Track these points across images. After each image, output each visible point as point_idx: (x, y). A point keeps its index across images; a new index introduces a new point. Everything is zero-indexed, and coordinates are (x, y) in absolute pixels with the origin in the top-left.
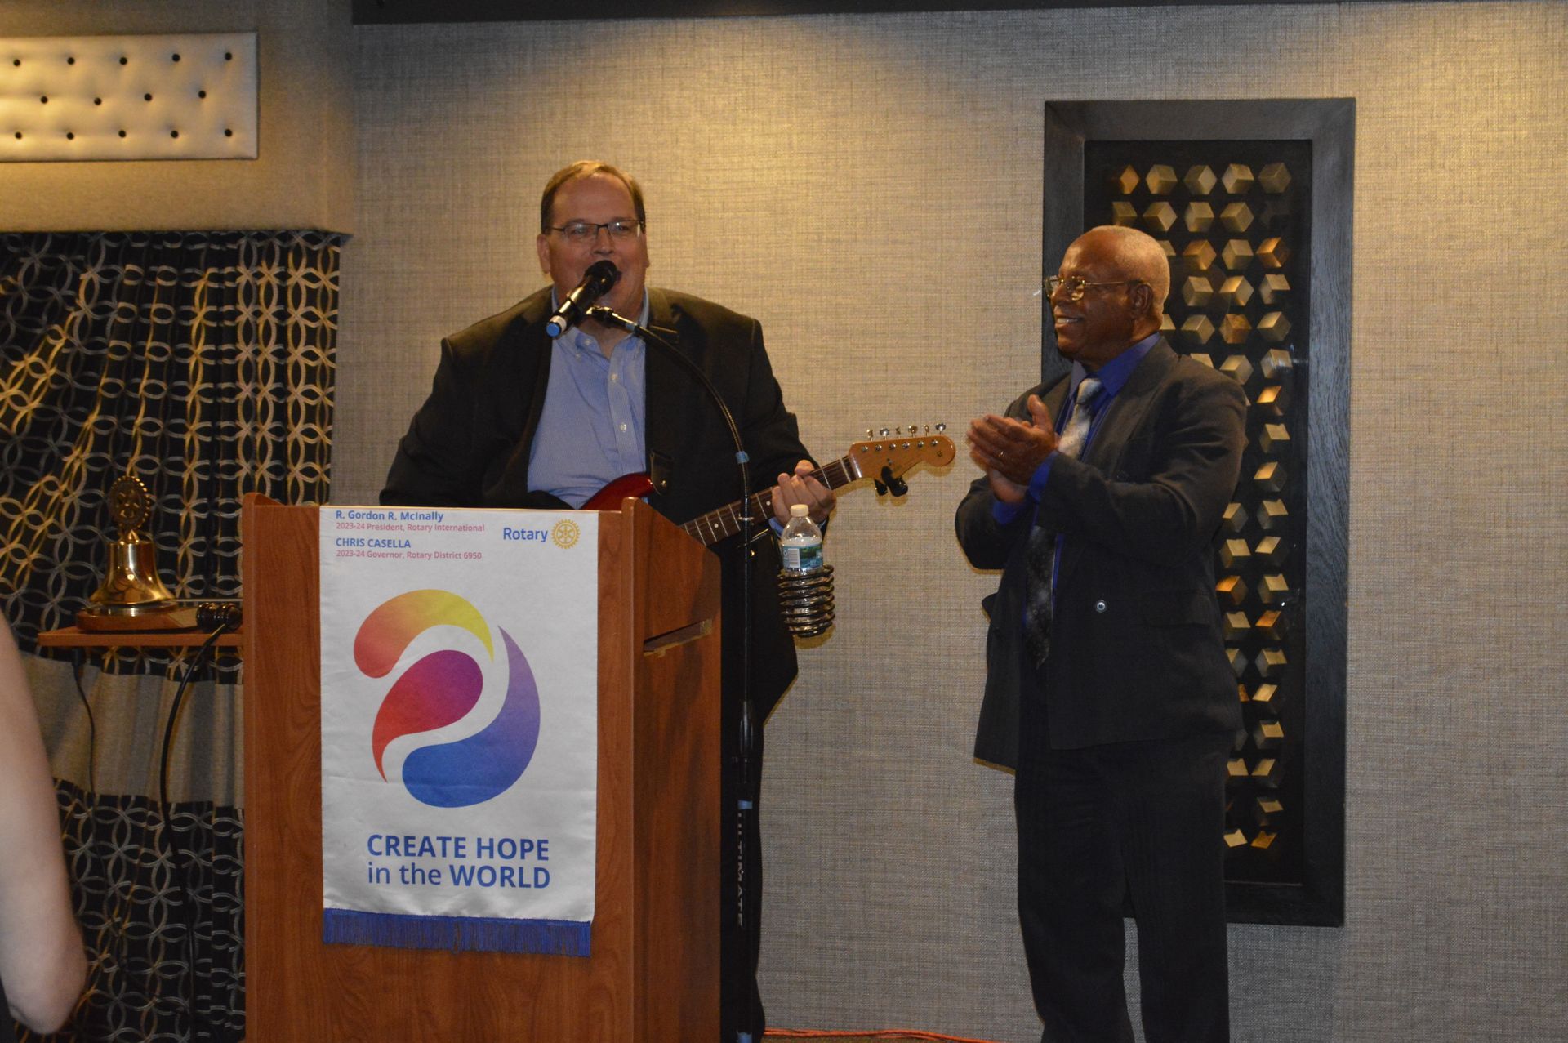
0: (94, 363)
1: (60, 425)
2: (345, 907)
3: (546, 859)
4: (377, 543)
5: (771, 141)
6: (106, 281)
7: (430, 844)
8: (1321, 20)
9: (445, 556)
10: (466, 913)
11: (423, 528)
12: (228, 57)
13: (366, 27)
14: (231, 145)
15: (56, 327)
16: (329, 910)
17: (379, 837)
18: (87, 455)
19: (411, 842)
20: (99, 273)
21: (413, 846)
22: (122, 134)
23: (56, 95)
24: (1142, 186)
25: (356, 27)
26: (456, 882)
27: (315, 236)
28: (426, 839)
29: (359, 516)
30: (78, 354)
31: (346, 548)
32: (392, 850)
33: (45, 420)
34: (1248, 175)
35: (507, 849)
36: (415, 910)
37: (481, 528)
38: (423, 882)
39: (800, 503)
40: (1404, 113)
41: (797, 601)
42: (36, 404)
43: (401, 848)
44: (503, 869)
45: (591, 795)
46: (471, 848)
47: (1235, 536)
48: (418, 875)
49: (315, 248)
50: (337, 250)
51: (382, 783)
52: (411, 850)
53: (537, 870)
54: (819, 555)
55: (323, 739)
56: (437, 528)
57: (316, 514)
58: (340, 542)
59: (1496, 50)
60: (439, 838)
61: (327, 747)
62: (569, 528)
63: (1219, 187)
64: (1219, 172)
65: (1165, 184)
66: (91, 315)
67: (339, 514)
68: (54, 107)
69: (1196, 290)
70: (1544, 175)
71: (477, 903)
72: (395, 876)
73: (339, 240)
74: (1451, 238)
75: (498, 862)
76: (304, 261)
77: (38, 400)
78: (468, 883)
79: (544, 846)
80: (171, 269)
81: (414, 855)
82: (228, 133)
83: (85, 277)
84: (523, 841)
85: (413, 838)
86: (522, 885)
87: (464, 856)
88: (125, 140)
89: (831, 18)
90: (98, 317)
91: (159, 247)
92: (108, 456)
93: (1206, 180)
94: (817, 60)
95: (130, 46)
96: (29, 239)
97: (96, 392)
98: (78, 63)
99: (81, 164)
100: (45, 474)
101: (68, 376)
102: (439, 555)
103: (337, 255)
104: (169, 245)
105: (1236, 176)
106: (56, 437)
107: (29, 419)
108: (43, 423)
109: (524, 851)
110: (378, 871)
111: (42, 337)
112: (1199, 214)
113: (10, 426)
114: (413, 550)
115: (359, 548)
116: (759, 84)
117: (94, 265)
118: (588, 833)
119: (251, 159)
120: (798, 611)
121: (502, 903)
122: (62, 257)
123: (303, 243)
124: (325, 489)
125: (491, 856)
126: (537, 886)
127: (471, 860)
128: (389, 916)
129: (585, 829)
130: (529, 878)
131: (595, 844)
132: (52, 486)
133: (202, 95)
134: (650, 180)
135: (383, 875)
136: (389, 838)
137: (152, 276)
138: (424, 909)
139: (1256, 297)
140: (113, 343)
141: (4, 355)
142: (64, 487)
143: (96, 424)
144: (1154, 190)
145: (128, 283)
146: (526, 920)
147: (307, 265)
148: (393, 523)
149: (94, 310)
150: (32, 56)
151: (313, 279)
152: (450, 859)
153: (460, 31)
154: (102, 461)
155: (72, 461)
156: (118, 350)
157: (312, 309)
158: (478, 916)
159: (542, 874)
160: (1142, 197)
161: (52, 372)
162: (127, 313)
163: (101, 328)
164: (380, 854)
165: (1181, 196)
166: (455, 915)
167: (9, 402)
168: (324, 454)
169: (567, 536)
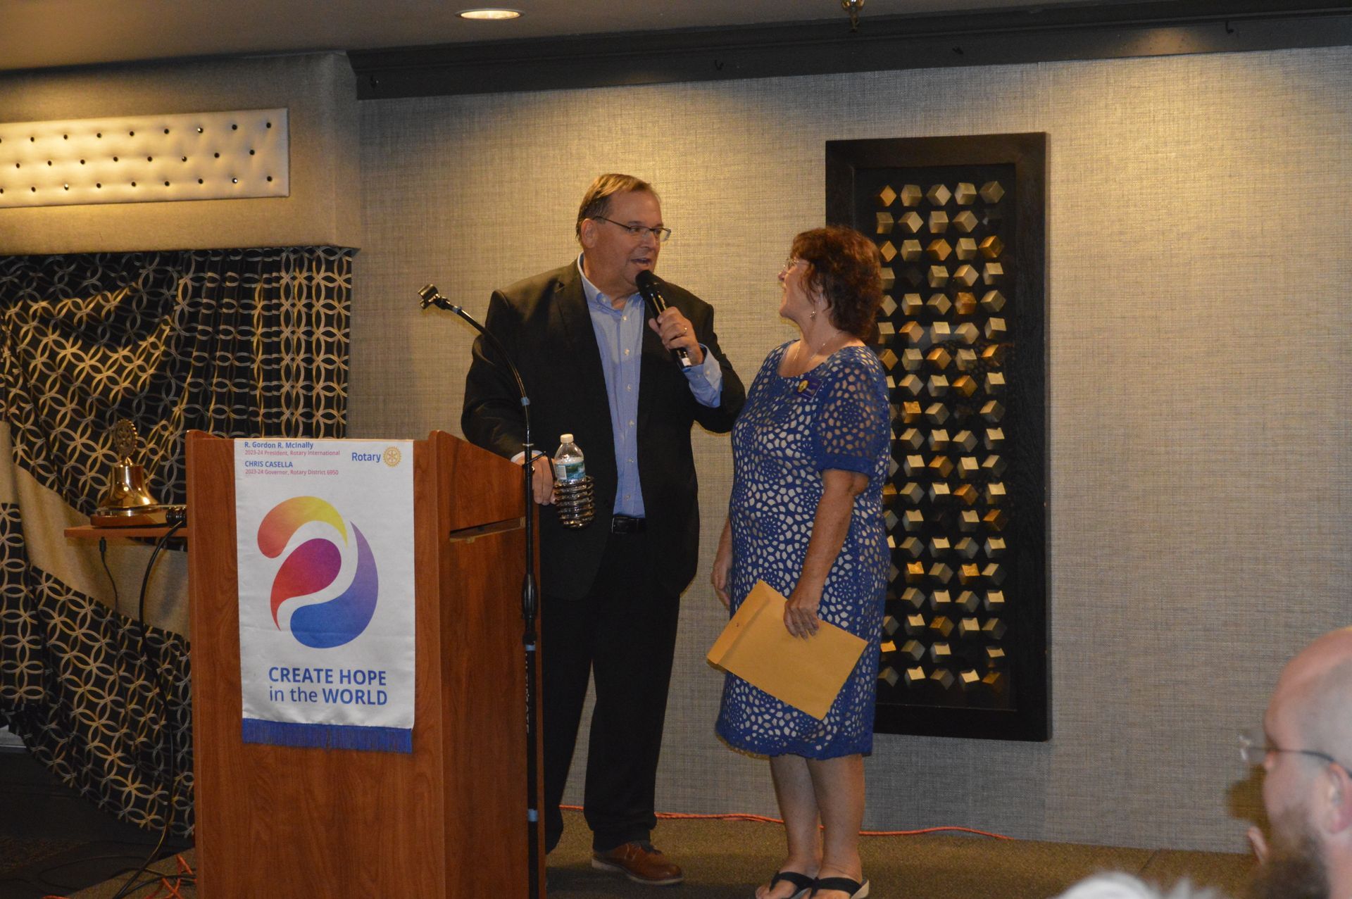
0: (190, 342)
1: (170, 385)
2: (256, 717)
3: (384, 684)
4: (271, 464)
6: (197, 285)
7: (309, 674)
8: (1025, 74)
9: (315, 472)
10: (334, 722)
11: (300, 453)
12: (269, 125)
13: (367, 101)
14: (272, 187)
15: (167, 317)
16: (247, 720)
17: (277, 669)
18: (184, 406)
19: (297, 672)
20: (192, 279)
21: (299, 675)
22: (201, 181)
23: (157, 155)
24: (898, 200)
25: (360, 102)
26: (327, 701)
27: (331, 251)
28: (307, 670)
29: (260, 445)
30: (179, 336)
31: (251, 468)
32: (285, 678)
33: (158, 382)
34: (972, 190)
35: (360, 677)
36: (301, 720)
37: (338, 453)
38: (306, 700)
39: (567, 433)
40: (1086, 142)
42: (152, 371)
43: (291, 676)
44: (357, 692)
45: (411, 640)
46: (336, 677)
47: (967, 455)
48: (303, 695)
49: (332, 258)
50: (350, 259)
51: (278, 632)
52: (297, 678)
53: (379, 692)
55: (240, 601)
56: (310, 453)
57: (232, 446)
58: (248, 464)
59: (1151, 94)
60: (315, 670)
61: (242, 607)
62: (394, 453)
63: (952, 200)
64: (952, 188)
65: (914, 199)
66: (187, 309)
67: (246, 444)
68: (156, 164)
69: (936, 275)
70: (1188, 185)
71: (341, 715)
72: (287, 696)
73: (350, 252)
74: (1121, 233)
75: (354, 687)
76: (323, 268)
77: (154, 368)
78: (335, 701)
79: (383, 675)
80: (236, 275)
81: (299, 681)
82: (269, 179)
83: (182, 282)
84: (370, 672)
85: (298, 669)
86: (369, 702)
87: (331, 682)
88: (202, 186)
89: (681, 86)
90: (192, 310)
91: (228, 260)
92: (198, 407)
93: (942, 195)
94: (672, 116)
95: (204, 119)
96: (147, 256)
97: (190, 362)
98: (171, 133)
99: (173, 203)
100: (161, 420)
101: (173, 351)
102: (311, 472)
103: (349, 263)
104: (232, 258)
105: (965, 191)
106: (168, 394)
107: (148, 381)
108: (158, 384)
109: (370, 679)
110: (276, 693)
111: (158, 324)
112: (939, 219)
113: (135, 386)
114: (294, 469)
115: (260, 468)
116: (632, 134)
117: (187, 272)
118: (410, 667)
119: (285, 197)
121: (357, 716)
122: (170, 269)
123: (322, 255)
125: (349, 682)
126: (379, 703)
127: (336, 685)
128: (284, 724)
129: (408, 665)
130: (374, 698)
131: (414, 674)
132: (165, 428)
133: (252, 153)
135: (279, 695)
136: (282, 669)
137: (224, 280)
138: (307, 720)
139: (980, 279)
140: (200, 327)
141: (133, 337)
142: (171, 429)
143: (190, 384)
144: (906, 203)
145: (209, 285)
146: (372, 727)
147: (326, 271)
148: (281, 450)
149: (189, 305)
150: (141, 129)
151: (331, 280)
152: (323, 684)
153: (428, 102)
154: (195, 411)
155: (177, 411)
156: (204, 333)
157: (330, 301)
158: (341, 724)
159: (382, 696)
160: (898, 209)
161: (163, 348)
162: (208, 306)
163: (193, 317)
164: (277, 680)
165: (925, 207)
166: (327, 724)
167: (136, 370)
168: (341, 403)
169: (392, 458)
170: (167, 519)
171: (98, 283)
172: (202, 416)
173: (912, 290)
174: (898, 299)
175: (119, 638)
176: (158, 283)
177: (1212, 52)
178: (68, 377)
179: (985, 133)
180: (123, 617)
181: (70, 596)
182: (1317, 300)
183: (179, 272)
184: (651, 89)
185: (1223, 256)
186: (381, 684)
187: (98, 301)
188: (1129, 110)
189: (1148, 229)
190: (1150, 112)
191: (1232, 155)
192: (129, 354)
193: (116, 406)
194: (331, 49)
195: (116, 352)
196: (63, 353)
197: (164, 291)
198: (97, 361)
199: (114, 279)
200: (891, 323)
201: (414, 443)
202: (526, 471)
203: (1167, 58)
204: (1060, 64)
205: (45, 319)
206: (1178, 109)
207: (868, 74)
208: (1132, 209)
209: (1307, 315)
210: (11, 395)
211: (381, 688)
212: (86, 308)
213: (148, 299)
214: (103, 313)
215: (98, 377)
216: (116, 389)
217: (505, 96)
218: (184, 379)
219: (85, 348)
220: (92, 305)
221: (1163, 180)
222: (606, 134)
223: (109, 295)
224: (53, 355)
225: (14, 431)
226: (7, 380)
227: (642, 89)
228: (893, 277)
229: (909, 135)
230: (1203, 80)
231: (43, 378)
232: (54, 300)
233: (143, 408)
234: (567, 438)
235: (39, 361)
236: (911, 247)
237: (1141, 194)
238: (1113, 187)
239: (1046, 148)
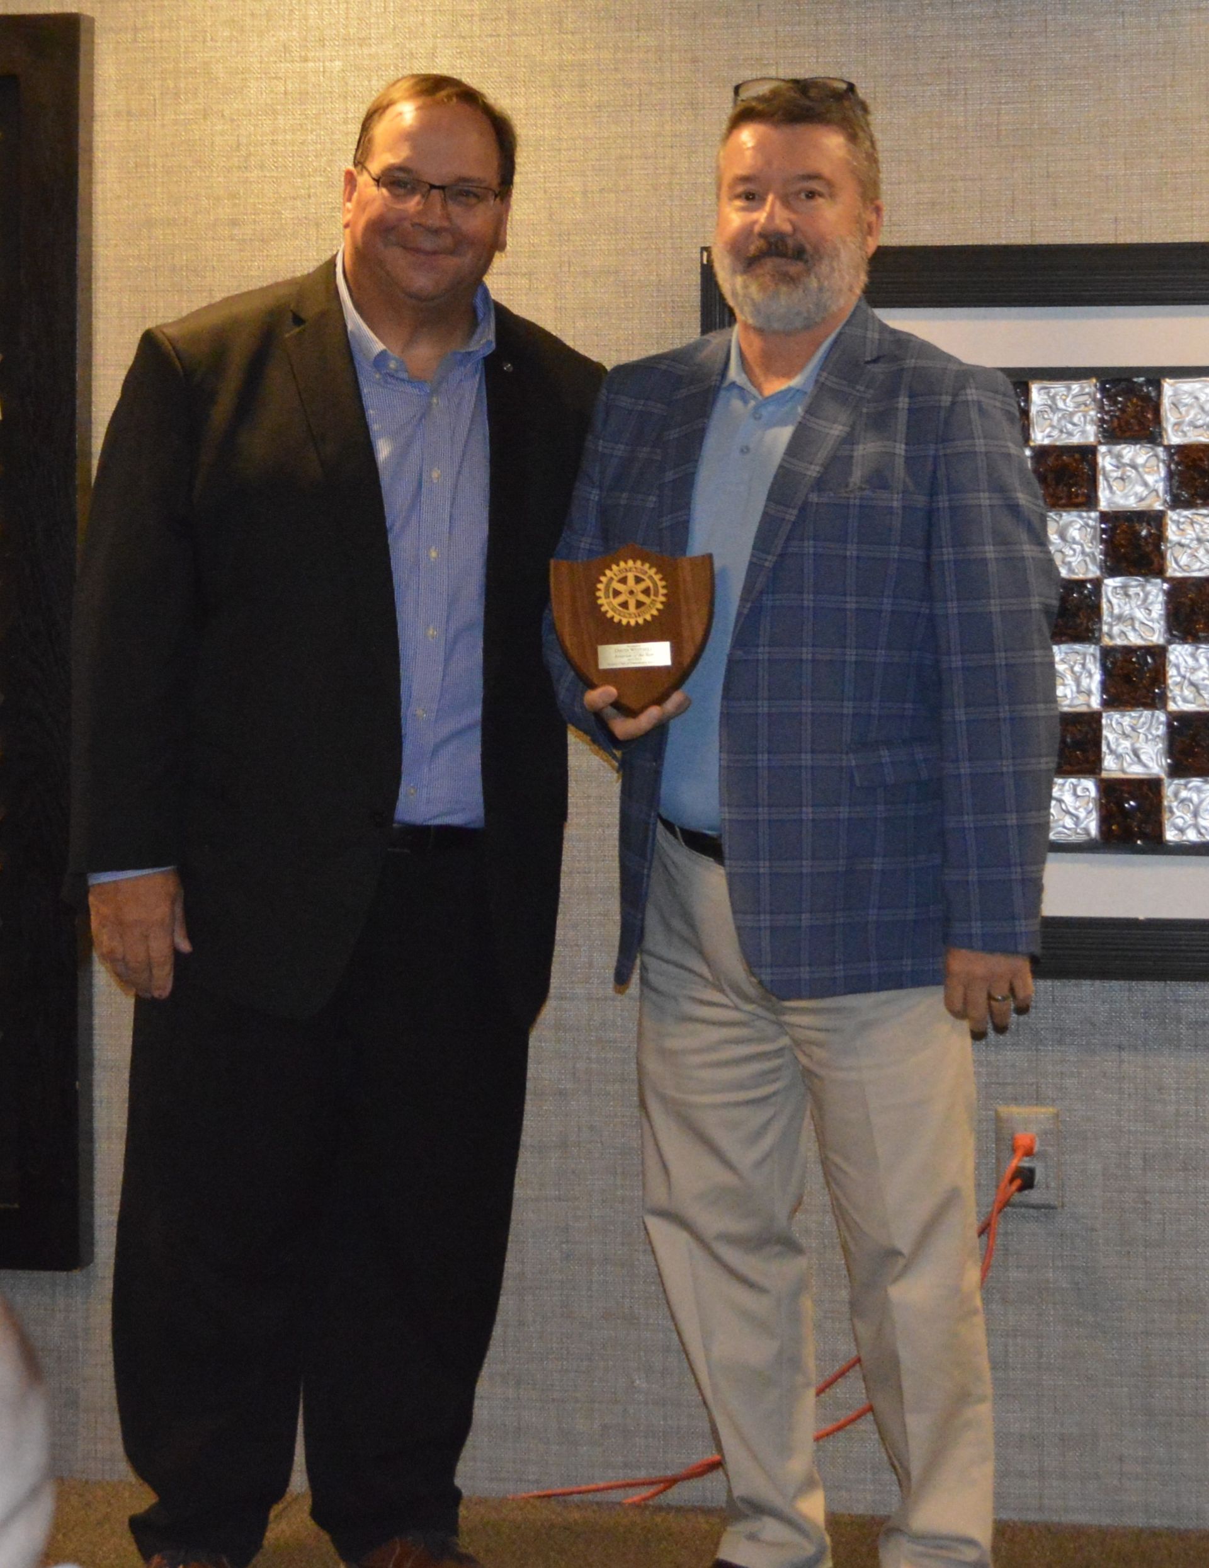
189: (287, 214)
208: (254, 174)
221: (317, 116)
237: (274, 143)
238: (219, 128)
239: (83, 47)
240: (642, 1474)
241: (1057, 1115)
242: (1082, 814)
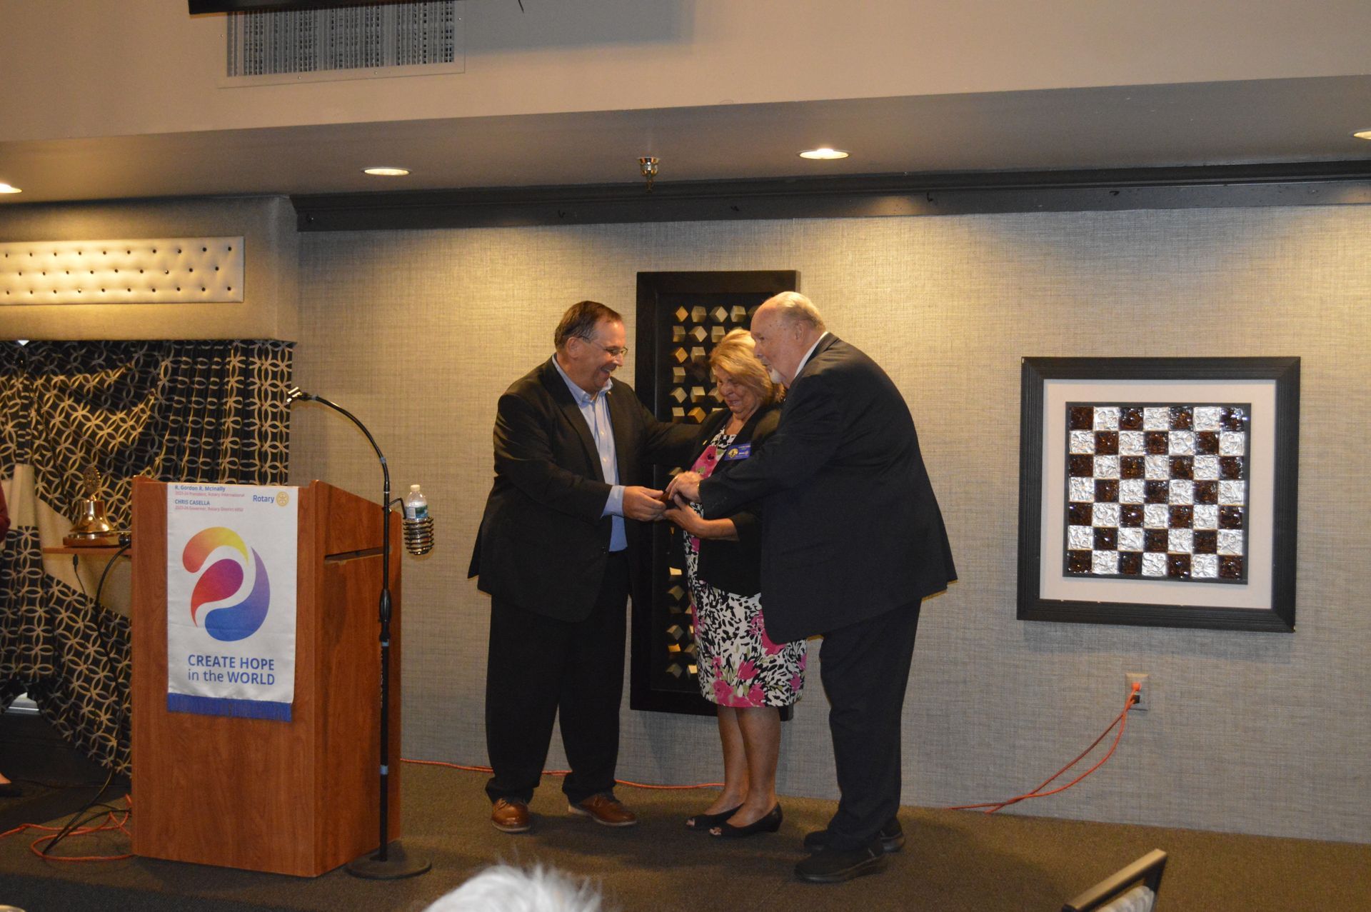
0: (169, 409)
1: (153, 440)
2: (178, 692)
3: (273, 669)
4: (194, 503)
5: (504, 293)
6: (175, 366)
7: (218, 660)
8: (783, 227)
9: (226, 509)
10: (235, 697)
11: (216, 495)
12: (230, 249)
13: (305, 233)
14: (231, 295)
15: (153, 390)
16: (171, 694)
17: (194, 656)
18: (162, 456)
19: (209, 659)
20: (171, 362)
21: (210, 661)
22: (179, 289)
23: (146, 269)
24: (689, 317)
25: (300, 233)
26: (230, 681)
27: (276, 344)
28: (216, 658)
29: (186, 488)
30: (161, 404)
31: (180, 505)
32: (200, 664)
33: (145, 438)
34: (743, 312)
35: (255, 664)
36: (211, 694)
37: (243, 495)
38: (215, 680)
39: (415, 484)
40: (827, 278)
41: (413, 536)
42: (140, 430)
43: (204, 662)
44: (253, 674)
45: (293, 636)
46: (237, 663)
48: (213, 676)
49: (276, 349)
50: (291, 350)
51: (196, 628)
53: (269, 675)
54: (426, 511)
55: (169, 605)
56: (223, 495)
57: (166, 488)
58: (177, 502)
59: (874, 244)
60: (222, 657)
61: (171, 608)
62: (286, 495)
63: (728, 318)
64: (729, 310)
65: (701, 317)
66: (167, 384)
67: (176, 487)
68: (146, 275)
70: (899, 312)
71: (240, 692)
72: (202, 676)
73: (291, 345)
75: (250, 671)
76: (271, 356)
78: (236, 681)
79: (272, 662)
80: (205, 360)
81: (210, 666)
82: (229, 289)
83: (164, 364)
84: (262, 660)
85: (210, 657)
86: (262, 683)
87: (234, 667)
88: (179, 293)
89: (534, 228)
90: (171, 385)
91: (199, 348)
92: (174, 457)
93: (721, 314)
94: (528, 250)
95: (182, 243)
96: (140, 344)
97: (168, 424)
98: (158, 253)
99: (159, 305)
100: (147, 466)
101: (156, 415)
102: (223, 509)
103: (290, 353)
104: (203, 347)
105: (738, 312)
106: (152, 447)
107: (137, 438)
108: (144, 440)
109: (263, 665)
110: (193, 674)
111: (147, 395)
113: (128, 441)
114: (211, 506)
115: (186, 505)
116: (498, 263)
117: (168, 357)
118: (292, 657)
119: (240, 302)
120: (413, 541)
121: (253, 693)
122: (156, 354)
123: (270, 347)
124: (284, 476)
125: (247, 667)
126: (269, 683)
127: (238, 669)
128: (199, 697)
129: (289, 654)
130: (265, 680)
131: (294, 662)
132: (149, 473)
133: (217, 269)
134: (444, 314)
135: (195, 675)
136: (198, 657)
137: (196, 363)
138: (216, 695)
140: (176, 398)
141: (128, 404)
142: (153, 474)
143: (168, 441)
144: (695, 320)
145: (183, 366)
146: (263, 702)
147: (272, 359)
148: (201, 492)
149: (168, 381)
150: (135, 249)
151: (276, 365)
152: (228, 668)
153: (351, 235)
154: (171, 460)
155: (158, 460)
156: (179, 402)
157: (275, 382)
158: (240, 698)
159: (271, 678)
160: (689, 324)
161: (149, 413)
162: (183, 383)
163: (172, 390)
164: (193, 665)
165: (709, 323)
166: (230, 698)
167: (129, 428)
168: (284, 458)
169: (283, 500)
170: (120, 542)
171: (103, 363)
172: (176, 465)
173: (698, 385)
174: (688, 391)
175: (111, 629)
176: (147, 364)
177: (917, 215)
178: (78, 433)
179: (753, 270)
180: (114, 614)
181: (75, 597)
182: (990, 399)
183: (163, 356)
184: (513, 230)
185: (923, 366)
186: (270, 669)
187: (102, 377)
188: (857, 256)
190: (873, 258)
191: (931, 291)
192: (125, 417)
193: (113, 455)
194: (276, 193)
195: (115, 414)
196: (75, 415)
197: (152, 369)
198: (101, 421)
199: (115, 360)
200: (682, 408)
201: (299, 489)
202: (385, 512)
203: (885, 219)
204: (808, 221)
205: (63, 389)
206: (893, 256)
207: (670, 224)
209: (983, 410)
210: (35, 446)
211: (271, 672)
212: (93, 381)
213: (139, 376)
214: (106, 385)
215: (101, 433)
216: (113, 442)
217: (406, 233)
218: (163, 436)
219: (92, 411)
220: (97, 380)
221: (881, 308)
222: (479, 262)
223: (110, 372)
224: (68, 416)
225: (37, 472)
226: (33, 434)
227: (505, 230)
228: (684, 374)
229: (698, 269)
230: (911, 235)
231: (60, 433)
232: (70, 374)
233: (134, 457)
234: (415, 487)
235: (57, 420)
236: (698, 352)
237: (865, 318)
238: (845, 312)
239: (797, 282)
240: (991, 802)
241: (1148, 677)
242: (1160, 566)
